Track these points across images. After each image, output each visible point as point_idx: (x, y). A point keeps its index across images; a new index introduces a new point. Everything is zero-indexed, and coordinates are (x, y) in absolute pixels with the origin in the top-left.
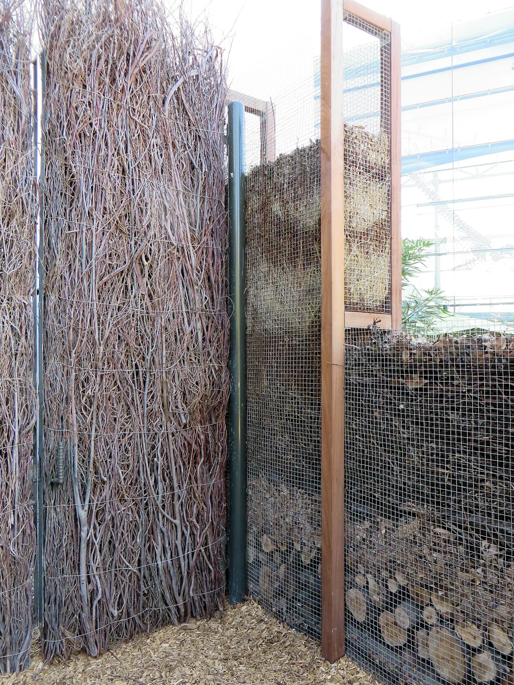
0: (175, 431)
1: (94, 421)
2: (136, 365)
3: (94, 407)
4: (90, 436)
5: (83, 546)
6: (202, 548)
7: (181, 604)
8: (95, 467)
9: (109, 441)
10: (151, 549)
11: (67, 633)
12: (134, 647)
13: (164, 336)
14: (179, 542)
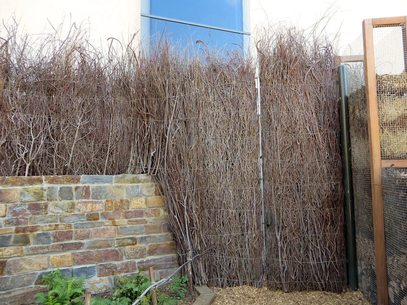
0: (315, 210)
1: (281, 204)
2: (297, 183)
3: (281, 198)
4: (280, 209)
5: (279, 249)
6: (332, 261)
7: (323, 282)
8: (283, 221)
9: (287, 212)
10: (308, 257)
11: (275, 280)
12: (302, 294)
13: (308, 171)
14: (320, 256)
